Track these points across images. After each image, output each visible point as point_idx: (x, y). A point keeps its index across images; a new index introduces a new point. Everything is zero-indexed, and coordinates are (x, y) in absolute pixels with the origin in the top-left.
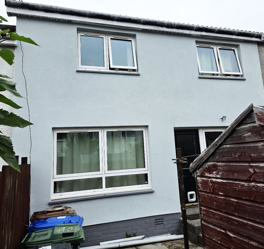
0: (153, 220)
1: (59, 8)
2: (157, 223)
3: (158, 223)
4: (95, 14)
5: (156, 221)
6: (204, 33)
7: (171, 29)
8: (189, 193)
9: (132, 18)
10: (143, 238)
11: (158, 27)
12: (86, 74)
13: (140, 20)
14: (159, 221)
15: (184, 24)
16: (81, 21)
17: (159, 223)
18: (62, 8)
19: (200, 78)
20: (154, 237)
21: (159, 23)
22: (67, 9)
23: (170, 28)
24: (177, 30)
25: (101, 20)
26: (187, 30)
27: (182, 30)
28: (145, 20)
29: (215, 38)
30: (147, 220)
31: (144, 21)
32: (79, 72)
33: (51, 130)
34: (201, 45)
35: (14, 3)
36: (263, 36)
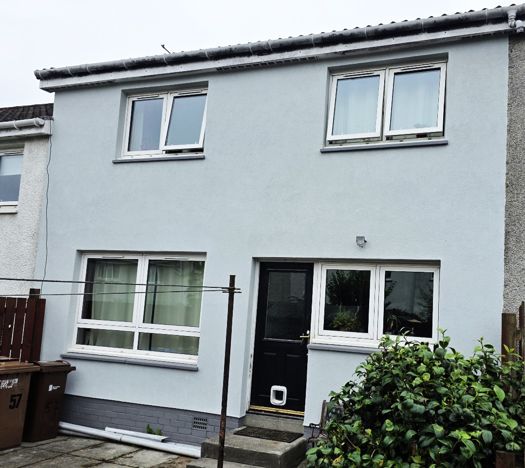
0: (190, 418)
1: (89, 66)
2: (195, 424)
3: (197, 425)
4: (134, 61)
5: (196, 421)
6: (341, 48)
7: (268, 56)
8: (275, 388)
9: (189, 54)
10: (163, 441)
11: (242, 58)
12: (125, 166)
13: (202, 53)
14: (199, 421)
15: (301, 37)
16: (122, 79)
17: (199, 425)
18: (93, 65)
19: (324, 152)
20: (184, 445)
21: (238, 50)
22: (99, 65)
23: (266, 55)
24: (280, 54)
25: (147, 69)
26: (301, 51)
27: (289, 53)
28: (211, 51)
29: (376, 51)
30: (181, 415)
31: (209, 53)
32: (115, 163)
33: (74, 254)
34: (348, 73)
35: (42, 75)
36: (512, 14)
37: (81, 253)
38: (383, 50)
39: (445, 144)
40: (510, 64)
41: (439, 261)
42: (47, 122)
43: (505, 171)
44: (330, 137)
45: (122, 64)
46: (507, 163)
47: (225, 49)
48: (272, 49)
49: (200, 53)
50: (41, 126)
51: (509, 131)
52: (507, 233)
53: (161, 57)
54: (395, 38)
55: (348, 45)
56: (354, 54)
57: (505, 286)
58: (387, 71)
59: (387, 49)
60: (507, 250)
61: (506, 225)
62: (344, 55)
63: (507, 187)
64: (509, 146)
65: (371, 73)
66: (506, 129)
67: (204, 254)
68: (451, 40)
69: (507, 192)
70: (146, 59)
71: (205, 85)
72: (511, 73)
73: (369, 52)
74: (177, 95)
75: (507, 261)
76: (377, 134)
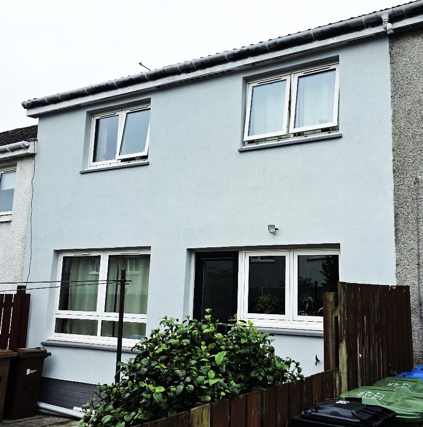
1: (60, 94)
4: (92, 88)
9: (133, 77)
11: (174, 77)
16: (85, 103)
18: (63, 94)
19: (241, 152)
21: (170, 71)
22: (68, 93)
23: (192, 72)
25: (103, 93)
26: (219, 66)
27: (210, 68)
31: (148, 76)
32: (83, 173)
33: (52, 254)
34: (261, 81)
35: (27, 105)
36: (385, 17)
37: (58, 252)
38: (285, 58)
39: (340, 137)
40: (391, 60)
41: (339, 244)
42: (32, 143)
43: (392, 158)
44: (246, 138)
45: (84, 91)
46: (394, 150)
47: (159, 70)
48: (196, 67)
49: (141, 76)
50: (27, 147)
51: (393, 121)
52: (396, 215)
53: (112, 82)
54: (293, 48)
55: (255, 57)
56: (262, 64)
57: (397, 265)
58: (292, 75)
59: (289, 57)
60: (397, 231)
61: (395, 207)
62: (254, 66)
63: (394, 172)
64: (394, 134)
65: (278, 79)
66: (390, 118)
67: (149, 248)
68: (340, 44)
69: (394, 177)
70: (102, 85)
71: (148, 101)
72: (392, 68)
73: (275, 61)
74: (129, 111)
75: (397, 241)
76: (284, 132)
